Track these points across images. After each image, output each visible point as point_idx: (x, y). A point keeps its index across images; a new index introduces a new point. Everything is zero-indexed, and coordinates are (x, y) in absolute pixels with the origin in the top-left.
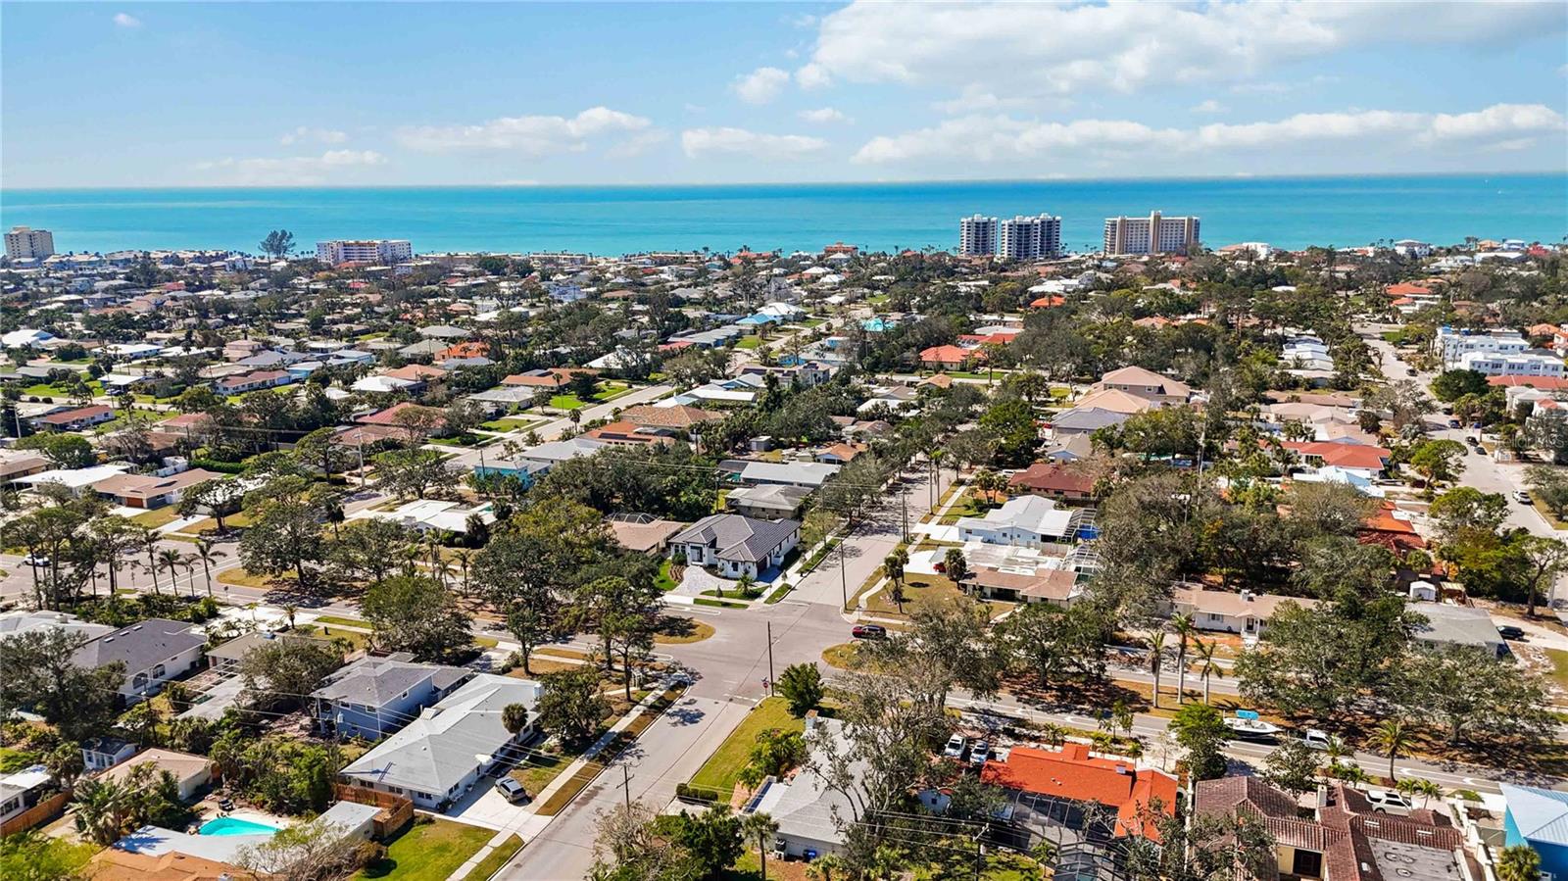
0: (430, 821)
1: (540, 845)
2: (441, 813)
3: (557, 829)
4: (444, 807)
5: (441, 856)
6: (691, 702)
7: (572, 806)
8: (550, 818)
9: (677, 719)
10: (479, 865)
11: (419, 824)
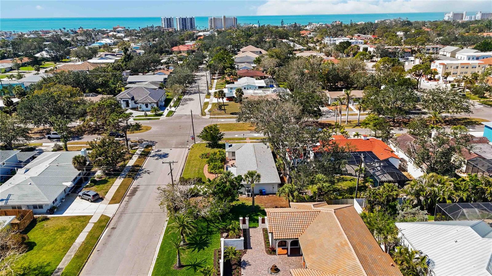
0: (47, 219)
1: (120, 217)
2: (51, 214)
3: (125, 208)
4: (52, 211)
5: (62, 233)
6: (158, 151)
7: (126, 198)
8: (117, 205)
9: (156, 157)
10: (90, 232)
11: (40, 222)
